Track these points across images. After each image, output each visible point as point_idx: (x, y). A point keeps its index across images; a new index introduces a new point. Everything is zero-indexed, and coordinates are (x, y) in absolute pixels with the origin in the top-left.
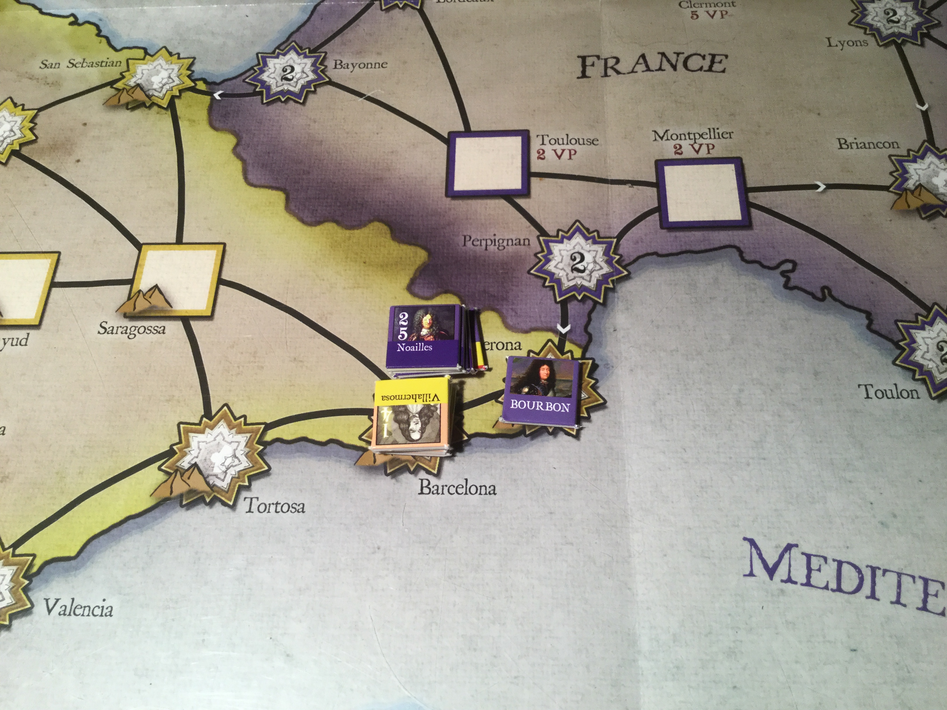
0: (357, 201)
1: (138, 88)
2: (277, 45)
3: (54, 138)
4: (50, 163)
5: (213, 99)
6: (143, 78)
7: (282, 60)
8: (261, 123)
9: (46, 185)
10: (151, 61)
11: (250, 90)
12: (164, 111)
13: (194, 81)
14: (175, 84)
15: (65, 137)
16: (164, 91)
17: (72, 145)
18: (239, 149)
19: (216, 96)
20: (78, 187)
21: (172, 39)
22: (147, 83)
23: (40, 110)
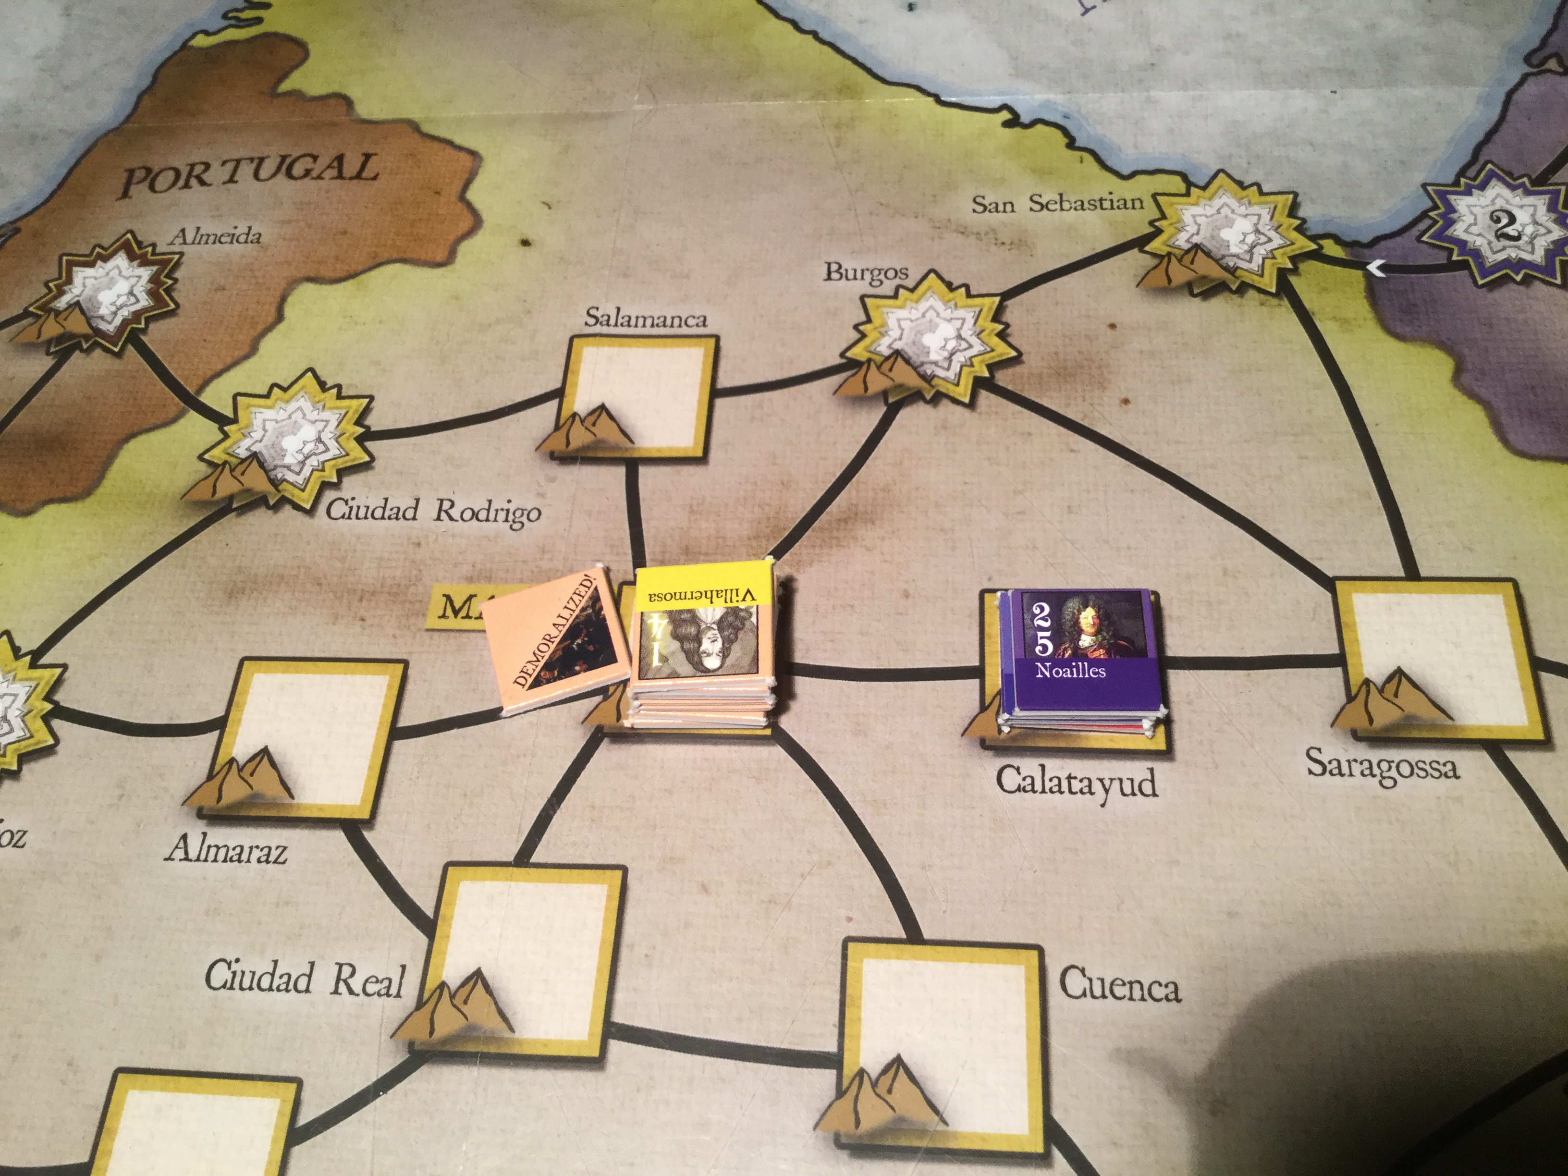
1: (1200, 252)
2: (1456, 169)
3: (1056, 353)
4: (1068, 405)
5: (1369, 276)
6: (1201, 232)
7: (1482, 199)
8: (1491, 326)
9: (1072, 451)
10: (1204, 198)
11: (1441, 258)
12: (1274, 301)
13: (1314, 238)
14: (1274, 245)
15: (1080, 352)
16: (1258, 260)
17: (1100, 367)
18: (1466, 378)
19: (1373, 268)
20: (1146, 456)
21: (1231, 156)
22: (1214, 243)
23: (1007, 295)
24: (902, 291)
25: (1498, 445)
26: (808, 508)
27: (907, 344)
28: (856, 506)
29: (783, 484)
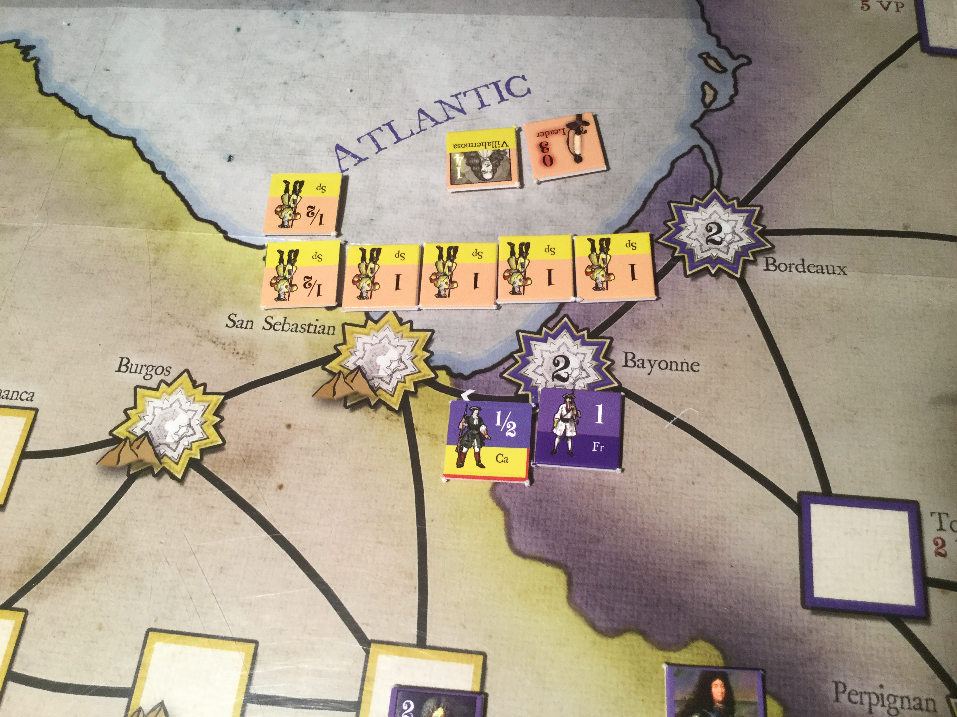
0: (671, 600)
1: (359, 373)
2: (543, 320)
3: (247, 445)
4: (243, 486)
5: (460, 401)
6: (365, 357)
7: (552, 346)
9: (236, 523)
10: (374, 330)
11: (511, 392)
12: (395, 416)
13: (434, 369)
14: (407, 372)
15: (263, 445)
16: (394, 382)
17: (271, 458)
18: (499, 490)
19: (465, 395)
20: (281, 531)
22: (370, 366)
23: (229, 395)
24: (163, 385)
25: (505, 544)
26: (57, 553)
27: (154, 428)
28: (87, 554)
29: (47, 531)
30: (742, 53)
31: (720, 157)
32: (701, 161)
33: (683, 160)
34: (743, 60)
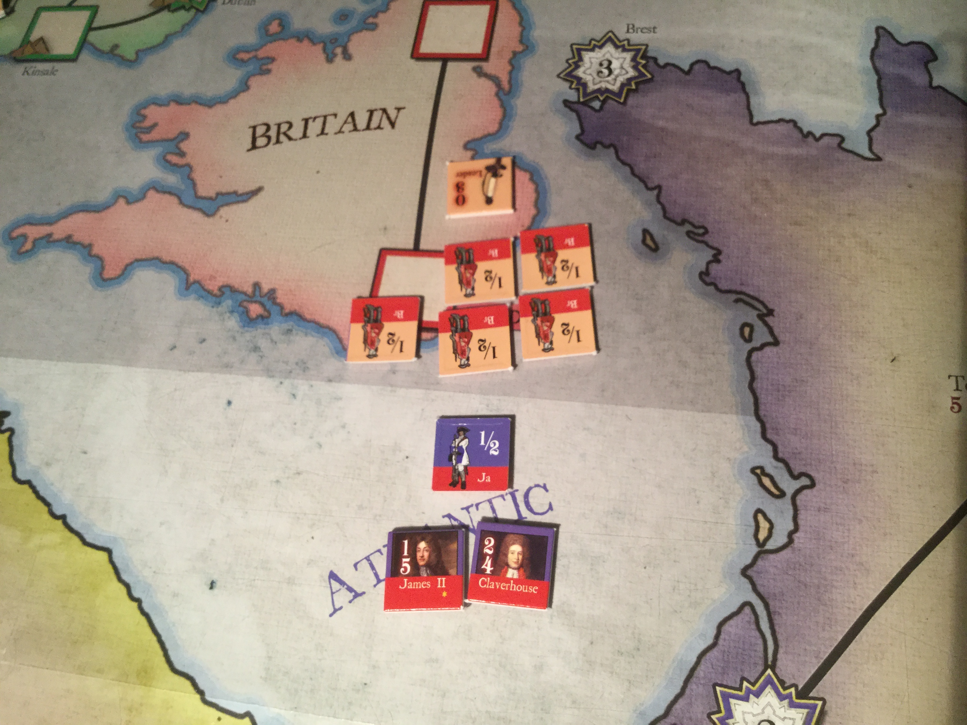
30: (803, 470)
31: (775, 622)
32: (754, 626)
33: (732, 622)
34: (805, 481)
